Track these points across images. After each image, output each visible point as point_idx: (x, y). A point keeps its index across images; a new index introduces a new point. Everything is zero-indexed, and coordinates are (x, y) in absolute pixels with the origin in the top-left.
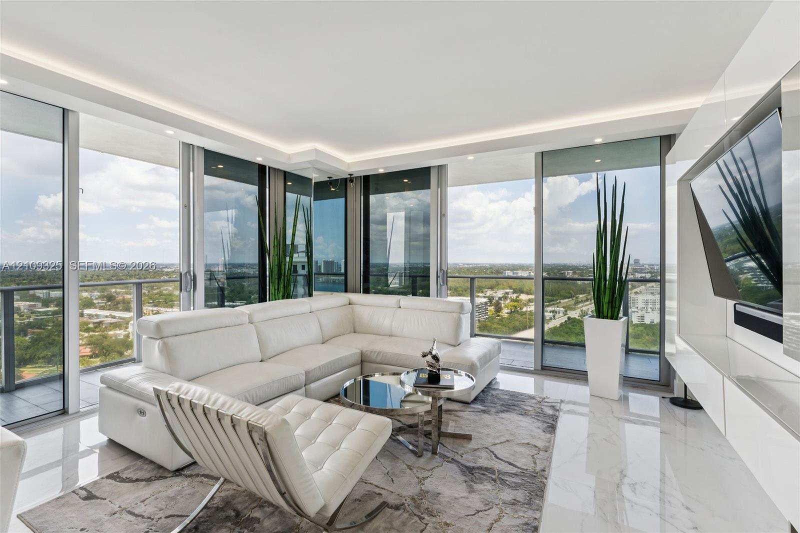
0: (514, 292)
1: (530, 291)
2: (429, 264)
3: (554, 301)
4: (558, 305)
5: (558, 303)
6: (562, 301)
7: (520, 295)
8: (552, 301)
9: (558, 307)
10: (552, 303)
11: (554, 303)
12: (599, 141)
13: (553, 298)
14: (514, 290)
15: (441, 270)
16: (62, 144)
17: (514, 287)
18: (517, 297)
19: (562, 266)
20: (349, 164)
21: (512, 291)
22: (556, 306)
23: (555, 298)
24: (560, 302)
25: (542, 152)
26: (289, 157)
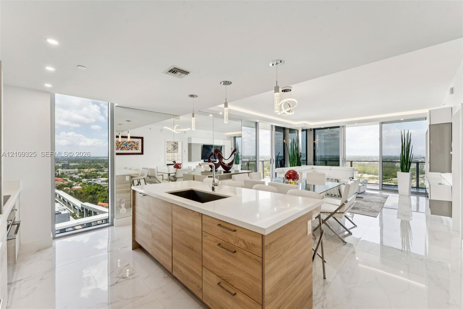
0: (359, 173)
1: (370, 172)
2: (339, 156)
3: (387, 179)
4: (391, 181)
5: (390, 180)
6: (393, 179)
7: (363, 175)
8: (386, 179)
9: (390, 182)
10: (386, 180)
11: (387, 180)
12: (402, 119)
13: (386, 177)
14: (359, 171)
15: (343, 158)
16: (255, 129)
17: (359, 170)
18: (361, 176)
19: (394, 157)
20: (311, 126)
21: (358, 172)
22: (389, 182)
23: (388, 177)
24: (392, 180)
25: (382, 122)
26: (295, 125)
